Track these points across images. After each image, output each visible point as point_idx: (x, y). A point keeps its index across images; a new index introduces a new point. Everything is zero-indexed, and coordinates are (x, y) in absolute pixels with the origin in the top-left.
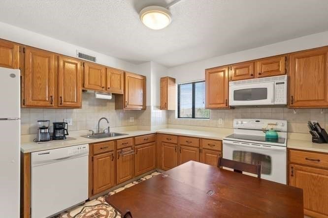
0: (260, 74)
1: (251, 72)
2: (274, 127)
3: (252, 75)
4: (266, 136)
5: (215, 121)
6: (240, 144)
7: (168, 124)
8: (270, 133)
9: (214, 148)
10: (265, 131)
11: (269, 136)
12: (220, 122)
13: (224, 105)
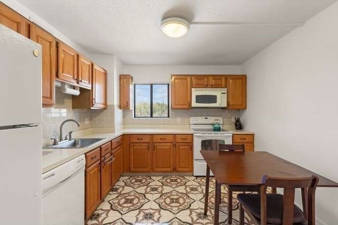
0: (211, 85)
1: (206, 83)
2: (218, 122)
3: (207, 85)
4: (214, 128)
5: (174, 119)
6: (207, 135)
7: (124, 124)
8: (216, 126)
9: (186, 141)
10: (213, 125)
11: (216, 128)
12: (179, 120)
13: (187, 107)
